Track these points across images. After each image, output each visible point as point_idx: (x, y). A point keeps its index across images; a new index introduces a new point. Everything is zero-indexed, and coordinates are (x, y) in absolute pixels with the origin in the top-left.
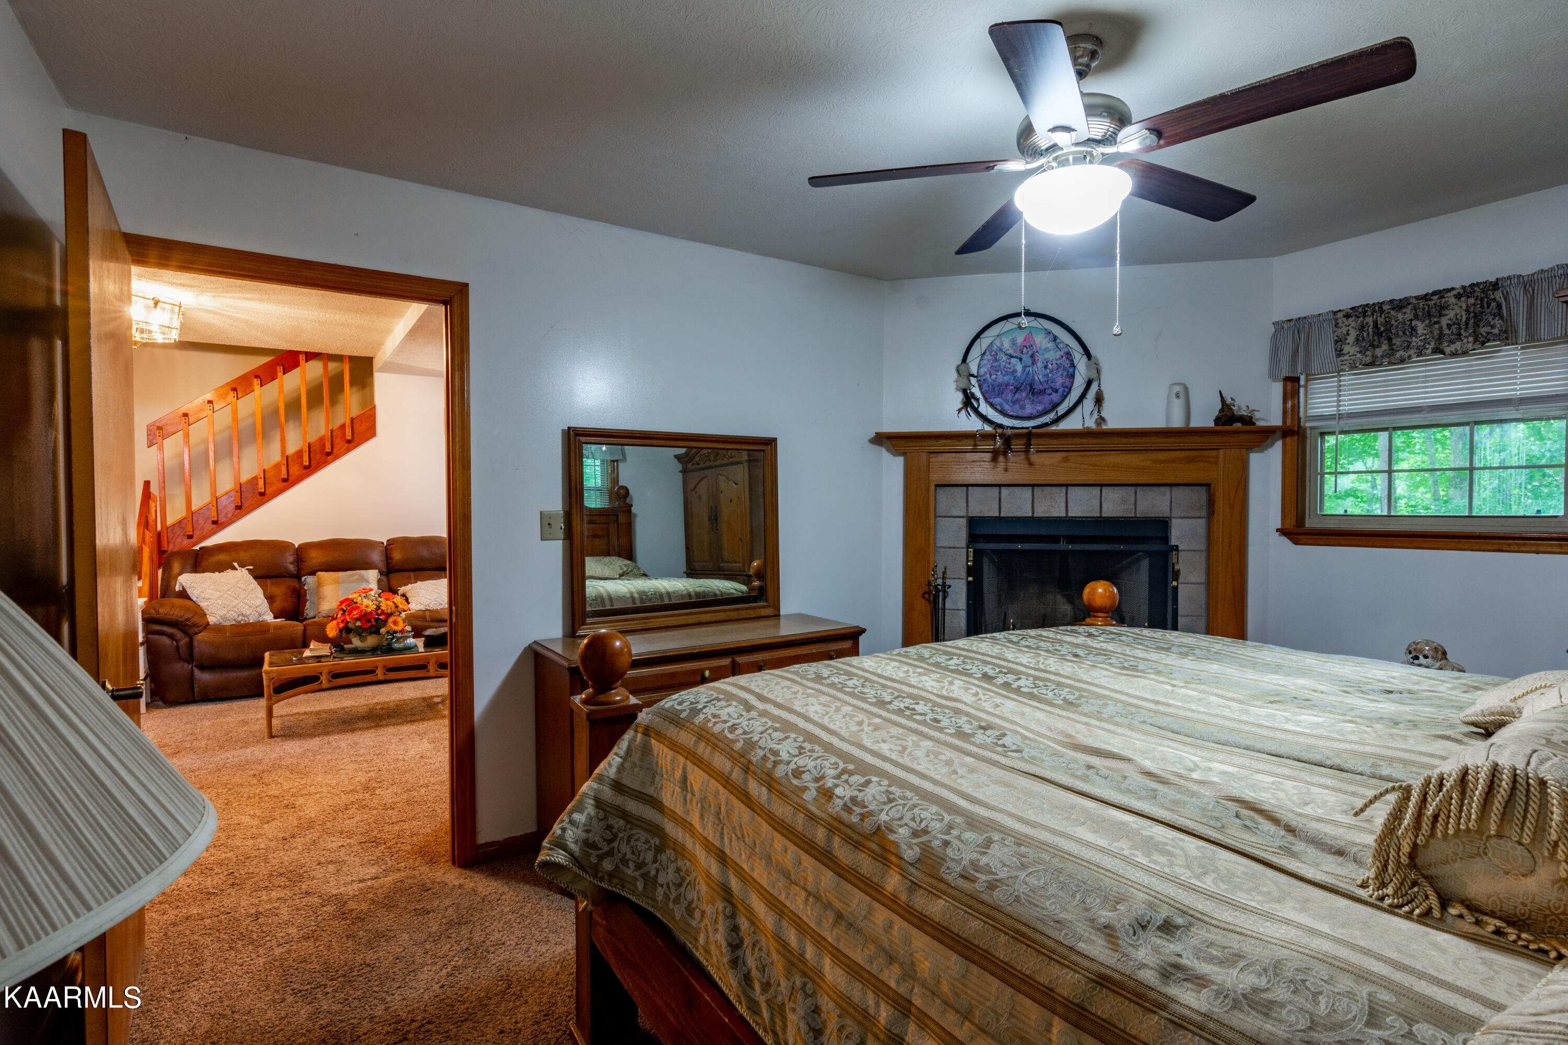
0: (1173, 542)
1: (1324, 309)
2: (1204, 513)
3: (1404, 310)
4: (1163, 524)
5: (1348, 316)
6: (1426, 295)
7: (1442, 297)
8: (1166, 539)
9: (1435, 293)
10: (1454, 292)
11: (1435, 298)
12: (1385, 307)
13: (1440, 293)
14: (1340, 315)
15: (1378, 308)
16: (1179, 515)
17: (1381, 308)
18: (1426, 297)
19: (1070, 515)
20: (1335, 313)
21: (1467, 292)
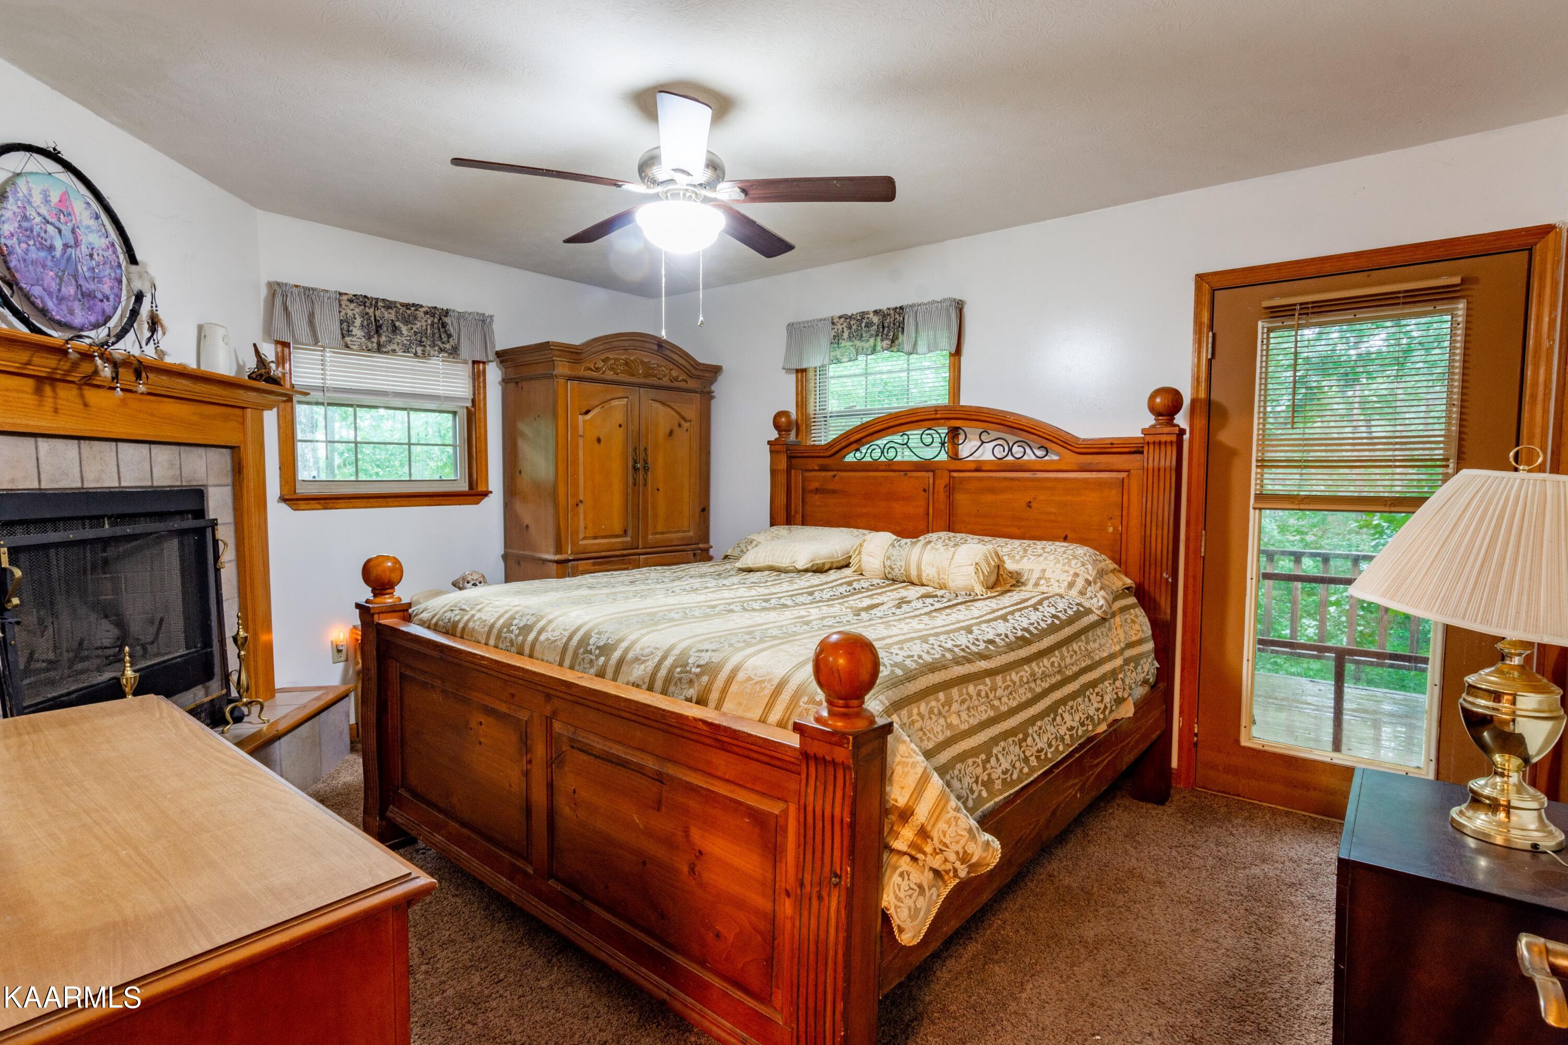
0: (211, 515)
1: (333, 287)
2: (229, 480)
3: (390, 311)
4: (199, 494)
5: (351, 301)
6: (408, 304)
7: (417, 310)
8: (200, 513)
9: (413, 305)
10: (424, 309)
11: (413, 309)
12: (380, 304)
13: (417, 307)
14: (345, 297)
15: (375, 303)
16: (216, 482)
17: (377, 302)
18: (407, 306)
19: (123, 484)
20: (341, 294)
21: (432, 312)
